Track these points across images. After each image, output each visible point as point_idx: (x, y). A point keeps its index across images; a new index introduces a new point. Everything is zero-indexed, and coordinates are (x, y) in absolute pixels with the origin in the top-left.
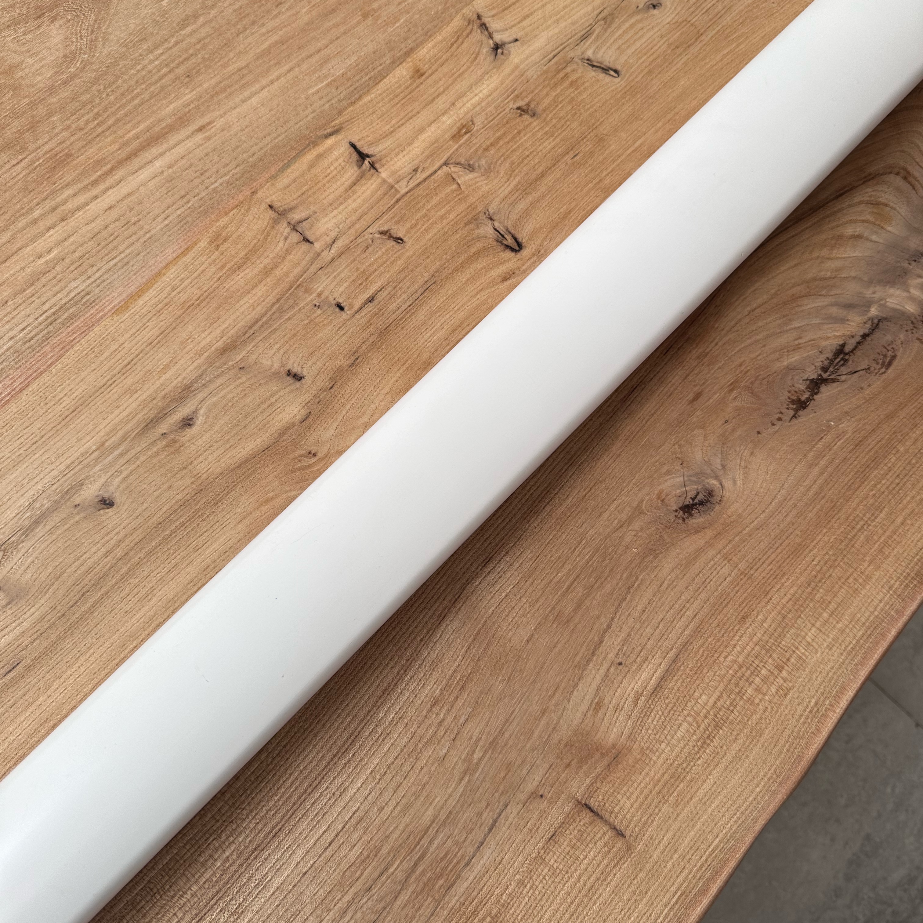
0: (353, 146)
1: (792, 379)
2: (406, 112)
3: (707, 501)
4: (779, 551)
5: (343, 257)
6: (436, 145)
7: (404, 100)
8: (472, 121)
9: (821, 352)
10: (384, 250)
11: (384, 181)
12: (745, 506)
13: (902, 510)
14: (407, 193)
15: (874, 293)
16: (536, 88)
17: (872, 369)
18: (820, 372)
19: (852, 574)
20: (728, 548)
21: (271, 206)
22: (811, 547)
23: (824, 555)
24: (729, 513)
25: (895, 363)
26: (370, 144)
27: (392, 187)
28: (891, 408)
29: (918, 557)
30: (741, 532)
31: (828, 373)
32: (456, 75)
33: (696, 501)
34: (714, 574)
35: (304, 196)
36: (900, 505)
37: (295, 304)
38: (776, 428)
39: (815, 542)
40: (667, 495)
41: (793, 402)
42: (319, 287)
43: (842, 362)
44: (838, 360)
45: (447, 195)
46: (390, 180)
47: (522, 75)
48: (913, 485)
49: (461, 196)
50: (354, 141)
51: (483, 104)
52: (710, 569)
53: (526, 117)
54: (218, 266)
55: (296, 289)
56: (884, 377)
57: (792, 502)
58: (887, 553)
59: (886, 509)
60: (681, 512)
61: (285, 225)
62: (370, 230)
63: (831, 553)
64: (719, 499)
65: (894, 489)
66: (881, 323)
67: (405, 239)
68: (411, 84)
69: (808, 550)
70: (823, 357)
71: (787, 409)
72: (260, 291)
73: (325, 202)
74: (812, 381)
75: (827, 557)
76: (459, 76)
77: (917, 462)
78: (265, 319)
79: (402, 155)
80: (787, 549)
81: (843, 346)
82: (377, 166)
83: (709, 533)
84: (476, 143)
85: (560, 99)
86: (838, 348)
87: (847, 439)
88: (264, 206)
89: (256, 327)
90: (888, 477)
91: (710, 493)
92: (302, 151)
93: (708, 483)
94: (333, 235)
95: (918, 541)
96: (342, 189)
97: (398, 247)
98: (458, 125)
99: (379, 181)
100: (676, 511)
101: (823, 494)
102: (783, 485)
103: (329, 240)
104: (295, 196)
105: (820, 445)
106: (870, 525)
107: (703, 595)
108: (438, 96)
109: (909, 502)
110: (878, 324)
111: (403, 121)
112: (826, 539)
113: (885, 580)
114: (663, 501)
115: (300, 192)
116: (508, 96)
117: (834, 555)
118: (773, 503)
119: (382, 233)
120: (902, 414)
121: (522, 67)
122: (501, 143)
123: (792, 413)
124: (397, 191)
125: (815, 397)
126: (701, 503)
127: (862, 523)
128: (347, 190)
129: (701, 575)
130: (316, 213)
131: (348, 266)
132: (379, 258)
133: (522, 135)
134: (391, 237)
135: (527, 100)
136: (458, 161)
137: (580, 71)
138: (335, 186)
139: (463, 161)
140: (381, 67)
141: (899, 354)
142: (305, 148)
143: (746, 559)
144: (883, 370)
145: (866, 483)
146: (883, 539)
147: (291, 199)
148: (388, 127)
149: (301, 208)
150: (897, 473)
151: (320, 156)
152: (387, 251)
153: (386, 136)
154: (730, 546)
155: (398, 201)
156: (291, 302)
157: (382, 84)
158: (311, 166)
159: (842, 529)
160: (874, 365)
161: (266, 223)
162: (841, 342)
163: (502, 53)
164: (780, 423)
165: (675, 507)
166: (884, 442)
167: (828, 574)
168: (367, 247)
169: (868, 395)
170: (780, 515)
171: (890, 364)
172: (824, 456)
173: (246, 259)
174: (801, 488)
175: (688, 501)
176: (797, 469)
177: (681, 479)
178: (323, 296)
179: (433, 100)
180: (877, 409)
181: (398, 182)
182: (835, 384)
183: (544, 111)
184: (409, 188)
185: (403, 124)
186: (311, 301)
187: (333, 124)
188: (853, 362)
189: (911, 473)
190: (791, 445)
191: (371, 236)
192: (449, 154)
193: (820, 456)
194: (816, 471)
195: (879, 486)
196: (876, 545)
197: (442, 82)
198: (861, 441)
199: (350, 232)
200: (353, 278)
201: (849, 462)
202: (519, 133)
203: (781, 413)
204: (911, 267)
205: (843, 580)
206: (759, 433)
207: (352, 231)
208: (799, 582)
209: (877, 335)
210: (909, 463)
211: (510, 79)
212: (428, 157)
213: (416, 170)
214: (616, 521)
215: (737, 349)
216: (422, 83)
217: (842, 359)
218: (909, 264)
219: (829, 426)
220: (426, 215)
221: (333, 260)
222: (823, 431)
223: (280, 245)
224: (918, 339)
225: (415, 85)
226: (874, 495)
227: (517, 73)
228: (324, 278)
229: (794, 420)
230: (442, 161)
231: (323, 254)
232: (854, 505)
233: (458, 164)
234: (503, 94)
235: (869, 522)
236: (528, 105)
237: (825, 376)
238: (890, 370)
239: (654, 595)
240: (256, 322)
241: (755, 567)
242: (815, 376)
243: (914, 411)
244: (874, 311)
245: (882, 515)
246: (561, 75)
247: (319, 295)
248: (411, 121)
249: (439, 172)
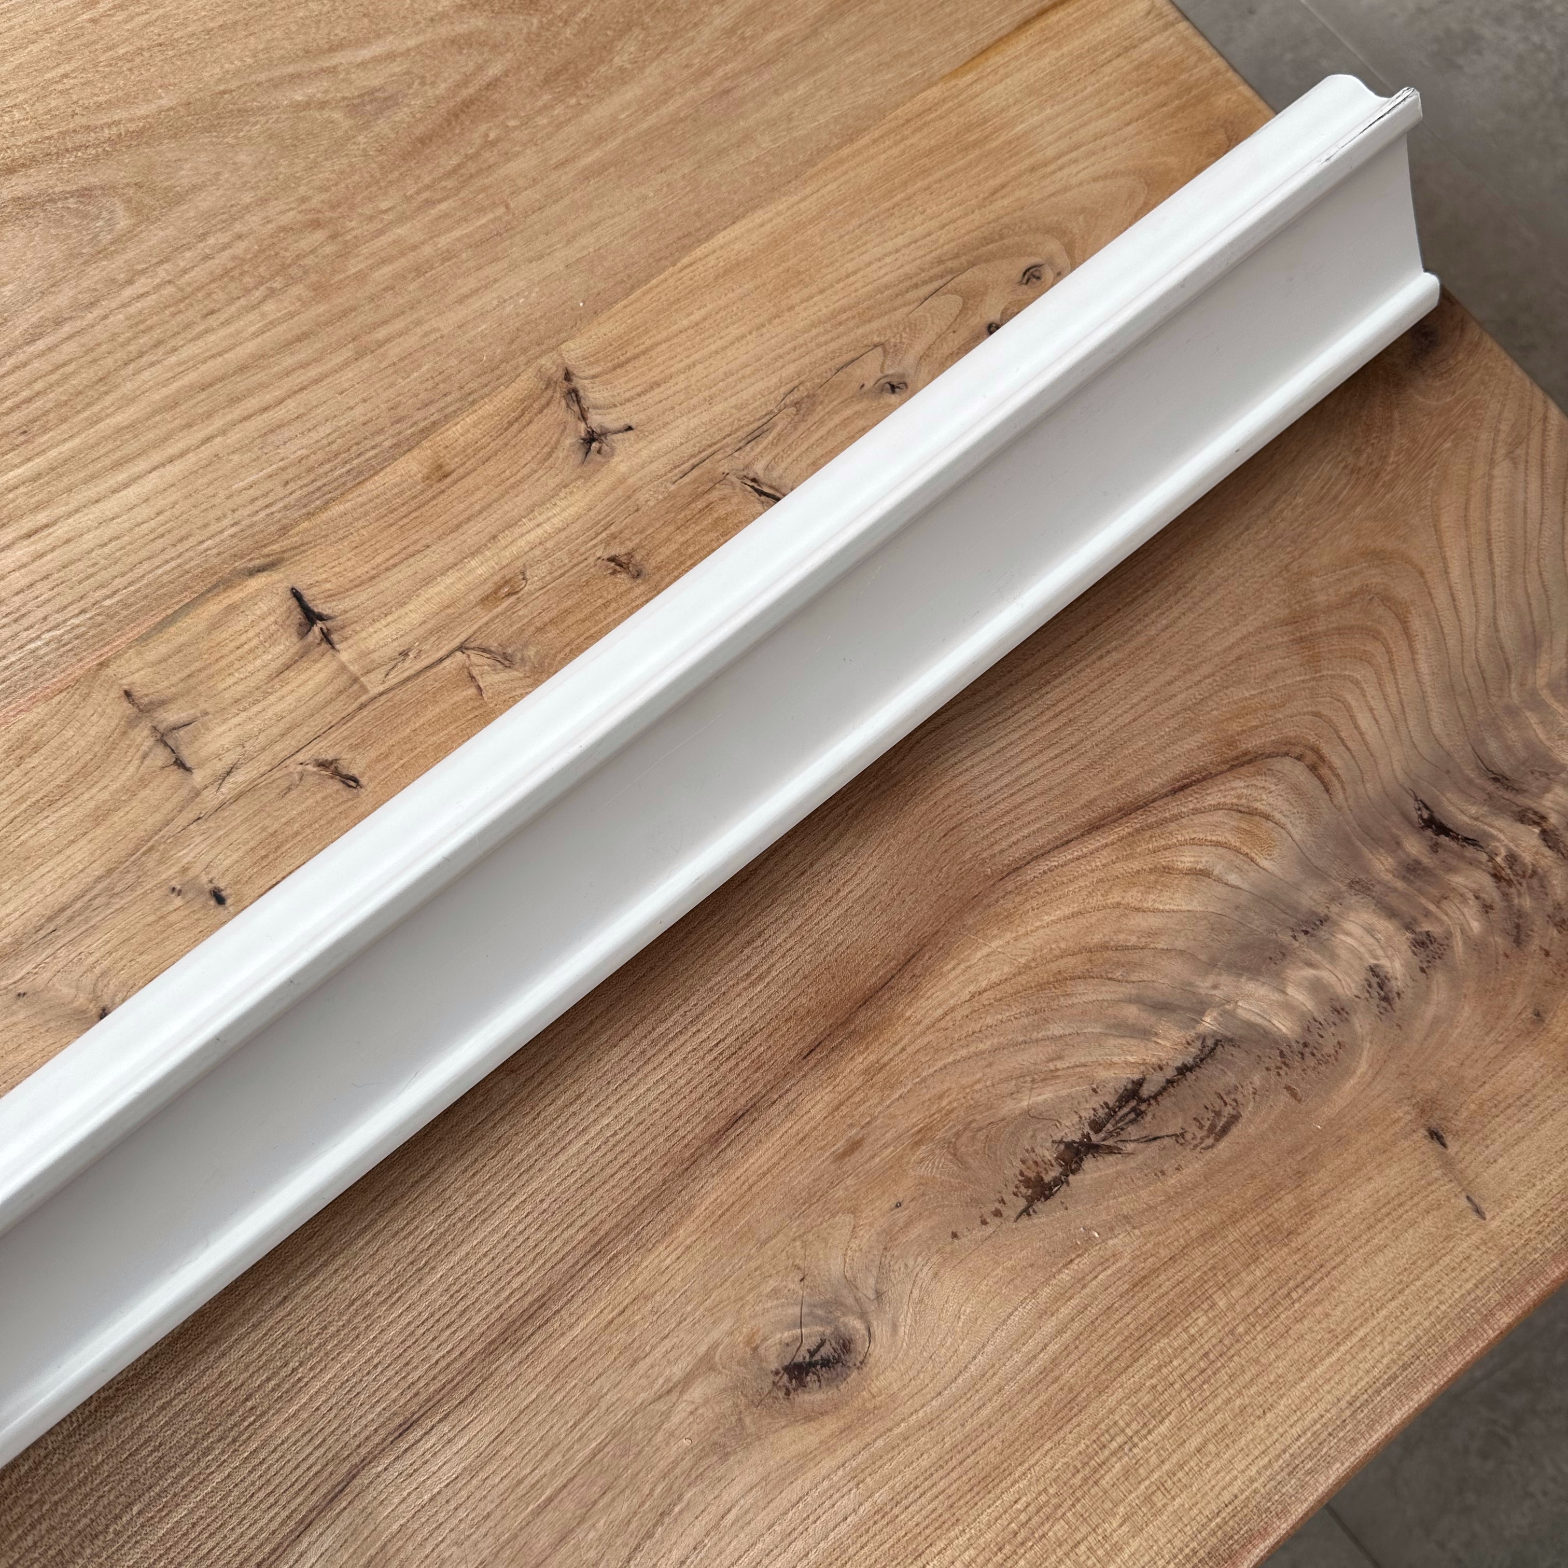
0: (297, 595)
1: (1033, 1136)
2: (405, 543)
3: (838, 1360)
4: (954, 1475)
5: (242, 802)
6: (450, 611)
7: (405, 521)
8: (523, 573)
9: (1095, 1091)
10: (319, 796)
11: (343, 668)
12: (906, 1378)
13: (1204, 1423)
14: (381, 694)
15: (1215, 987)
16: (649, 525)
17: (1189, 1136)
18: (1087, 1129)
19: (1085, 1538)
20: (859, 1459)
21: (128, 694)
22: (1017, 1474)
23: (1040, 1494)
24: (875, 1390)
25: (1235, 1131)
26: (331, 596)
27: (356, 680)
28: (1214, 1218)
29: (1218, 1520)
30: (890, 1430)
31: (1102, 1135)
32: (508, 483)
33: (817, 1357)
34: (827, 1505)
35: (191, 681)
36: (1201, 1414)
37: (138, 883)
38: (990, 1230)
39: (1026, 1465)
40: (765, 1339)
41: (1027, 1182)
42: (185, 855)
43: (1133, 1116)
44: (1125, 1110)
45: (455, 706)
46: (354, 669)
47: (629, 497)
48: (1232, 1377)
49: (481, 711)
50: (299, 587)
51: (549, 545)
52: (821, 1495)
53: (622, 577)
54: (14, 797)
55: (144, 854)
56: (1209, 1155)
57: (996, 1380)
58: (1159, 1505)
59: (1172, 1418)
60: (786, 1377)
61: (146, 732)
62: (300, 757)
63: (1052, 1491)
64: (860, 1358)
65: (1194, 1379)
66: (1219, 1048)
67: (363, 781)
68: (422, 492)
69: (1009, 1480)
70: (1096, 1102)
71: (1015, 1194)
72: (80, 853)
73: (227, 695)
74: (1069, 1145)
75: (1043, 1498)
76: (512, 487)
77: (1246, 1333)
78: (79, 905)
79: (384, 622)
80: (970, 1474)
81: (1139, 1083)
82: (335, 637)
83: (831, 1425)
84: (525, 616)
85: (691, 550)
86: (1130, 1086)
87: (1120, 1270)
88: (115, 693)
89: (61, 920)
90: (1187, 1354)
91: (846, 1346)
92: (202, 595)
93: (845, 1325)
94: (229, 759)
95: (1224, 1488)
96: (262, 675)
97: (346, 793)
98: (497, 578)
99: (334, 665)
100: (777, 1373)
101: (1057, 1373)
102: (984, 1346)
103: (220, 766)
104: (174, 679)
105: (1065, 1275)
106: (1135, 1445)
107: (799, 1545)
108: (469, 519)
109: (1218, 1410)
110: (1213, 1050)
111: (396, 559)
112: (1048, 1461)
113: (1147, 1558)
114: (755, 1349)
115: (187, 672)
116: (597, 535)
117: (1056, 1494)
118: (960, 1380)
119: (323, 765)
120: (1233, 1234)
121: (630, 481)
122: (570, 620)
123: (1022, 1203)
124: (364, 689)
125: (1071, 1178)
126: (826, 1363)
127: (1120, 1439)
128: (270, 678)
129: (801, 1505)
130: (207, 714)
131: (247, 819)
132: (308, 810)
133: (610, 609)
134: (337, 773)
135: (630, 545)
136: (484, 645)
137: (735, 500)
138: (250, 668)
139: (494, 645)
140: (371, 453)
141: (1245, 1114)
142: (209, 591)
143: (891, 1483)
144: (1210, 1141)
145: (1142, 1361)
146: (1156, 1475)
147: (166, 683)
148: (367, 567)
149: (181, 702)
150: (1206, 1348)
151: (232, 609)
152: (324, 798)
153: (359, 584)
154: (865, 1454)
155: (362, 707)
156: (130, 878)
157: (369, 485)
158: (215, 625)
159: (1082, 1447)
160: (1193, 1129)
161: (113, 725)
162: (1136, 1077)
163: (599, 452)
164: (997, 1221)
165: (774, 1365)
166: (1189, 1283)
167: (1040, 1532)
168: (289, 789)
169: (1175, 1187)
170: (969, 1404)
171: (1225, 1130)
172: (1071, 1298)
173: (65, 789)
174: (1017, 1357)
175: (802, 1356)
176: (1015, 1318)
177: (797, 1310)
178: (191, 874)
179: (459, 526)
180: (1185, 1217)
181: (368, 672)
182: (1111, 1159)
183: (658, 568)
184: (386, 686)
185: (395, 566)
186: (168, 880)
187: (266, 551)
188: (1154, 1117)
189: (1232, 1351)
190: (1013, 1268)
191: (300, 768)
192: (471, 631)
193: (1063, 1296)
194: (1050, 1325)
195: (1165, 1371)
196: (1142, 1487)
197: (479, 494)
198: (1144, 1277)
199: (262, 757)
200: (252, 844)
201: (1116, 1317)
202: (606, 605)
203: (1002, 1201)
204: (1296, 944)
205: (1066, 1547)
206: (955, 1235)
207: (267, 757)
208: (982, 1540)
209: (1209, 1069)
210: (1232, 1332)
211: (607, 501)
212: (431, 633)
213: (404, 654)
214: (661, 1381)
215: (940, 1064)
216: (443, 492)
217: (1133, 1110)
218: (1294, 937)
219: (1092, 1238)
220: (408, 739)
221: (221, 806)
222: (1075, 1247)
223: (131, 769)
224: (1288, 1088)
225: (430, 494)
226: (1154, 1387)
227: (620, 492)
228: (198, 840)
229: (1025, 1217)
230: (457, 642)
231: (205, 793)
232: (1112, 1402)
233: (484, 650)
234: (588, 529)
235: (1136, 1439)
236: (630, 554)
237: (1095, 1138)
238: (1223, 1144)
239: (707, 1535)
240: (63, 909)
241: (905, 1503)
242: (1076, 1137)
243: (1257, 1229)
244: (1209, 1023)
245: (1163, 1429)
246: (700, 504)
247: (185, 870)
248: (411, 560)
249: (447, 663)
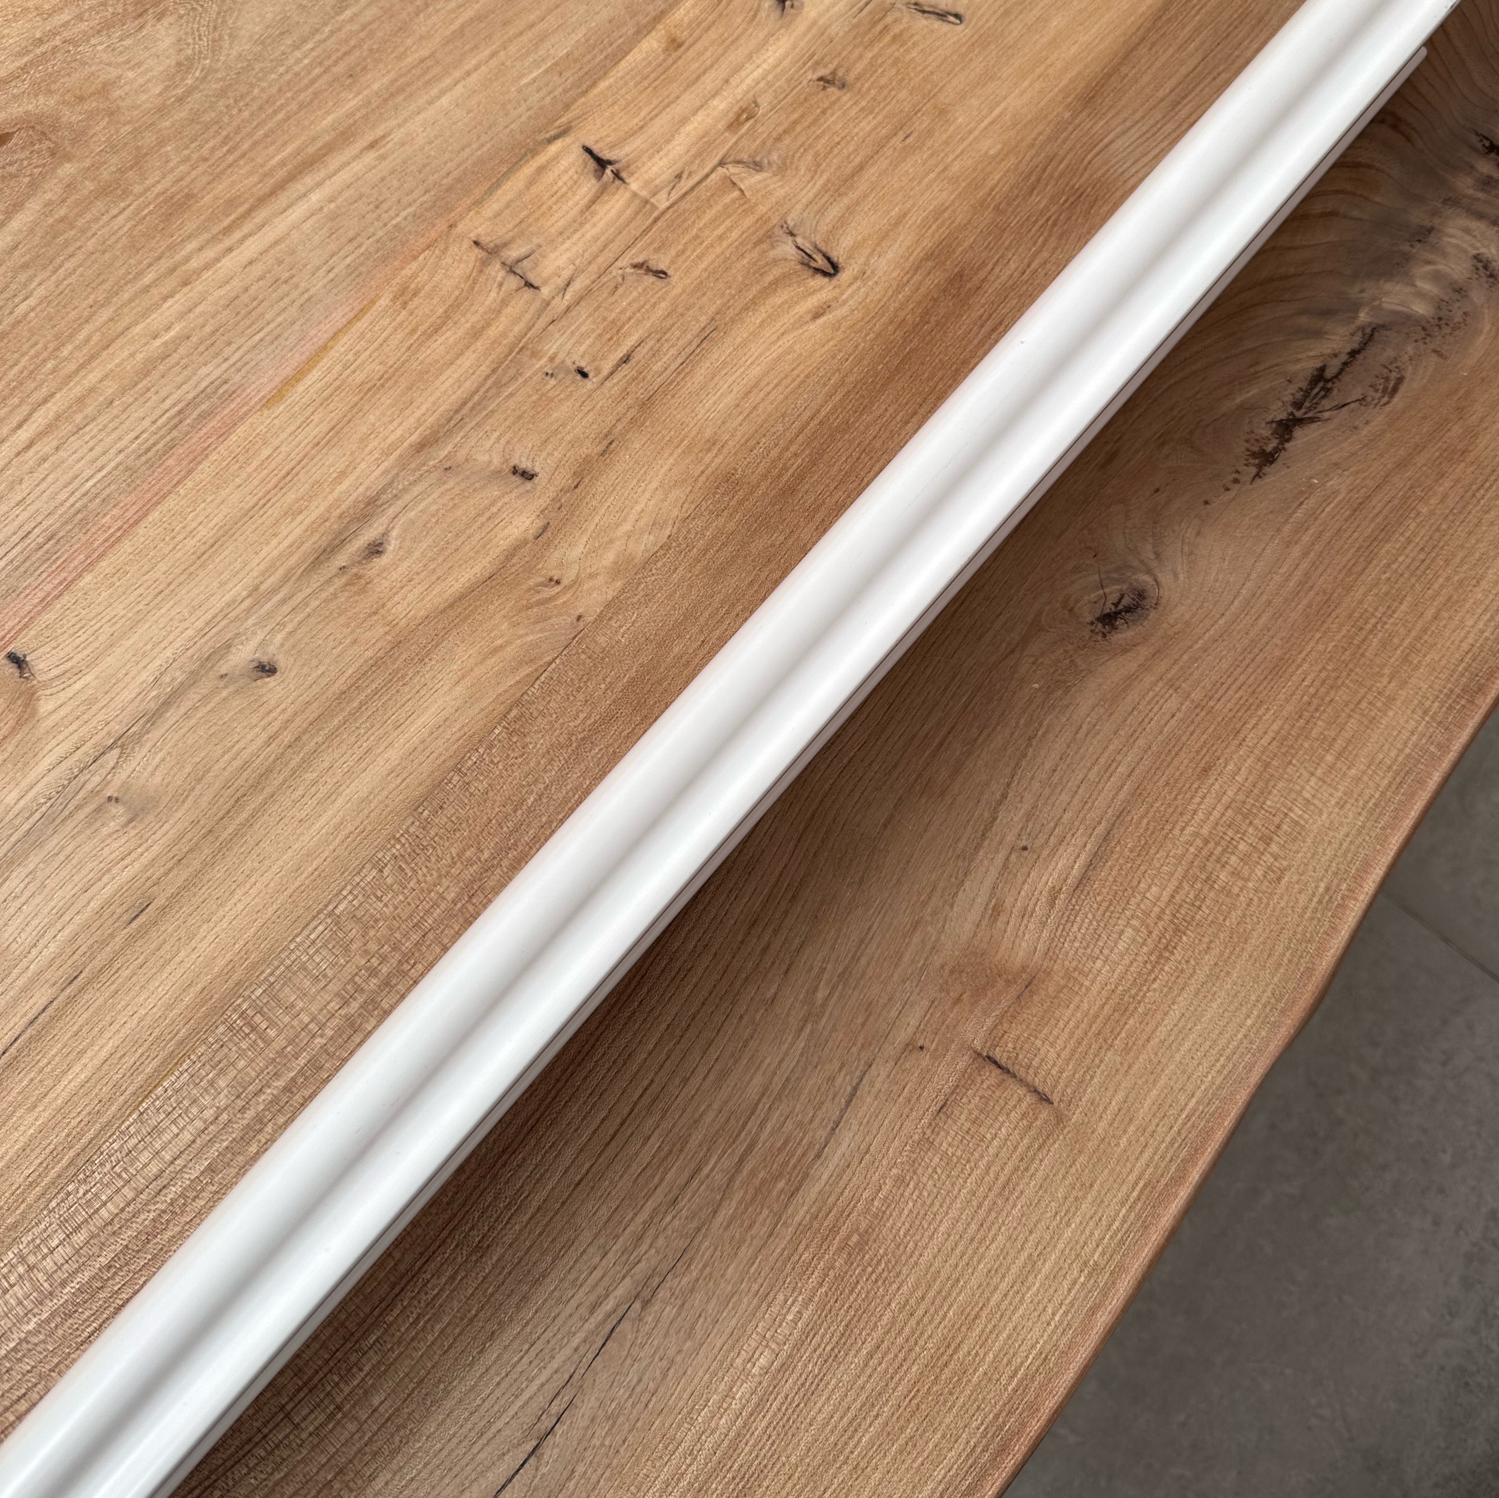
0: (588, 150)
1: (1250, 422)
2: (660, 99)
3: (1137, 606)
4: (1250, 670)
5: (583, 303)
6: (705, 139)
7: (657, 83)
8: (755, 102)
9: (1289, 381)
10: (640, 289)
11: (635, 195)
12: (1194, 608)
13: (1433, 598)
14: (668, 208)
15: (1362, 291)
16: (843, 49)
17: (1369, 399)
18: (1290, 409)
19: (1364, 697)
20: (1173, 672)
21: (476, 243)
22: (1299, 660)
23: (1320, 671)
24: (1172, 621)
25: (1403, 388)
26: (612, 146)
27: (647, 202)
28: (1402, 452)
29: (1464, 665)
30: (1191, 647)
31: (1303, 411)
32: (728, 42)
33: (1120, 607)
34: (1155, 710)
35: (523, 225)
36: (1430, 592)
37: (519, 374)
38: (1232, 494)
39: (1304, 654)
40: (1077, 602)
41: (1254, 455)
42: (551, 348)
43: (1323, 393)
44: (1316, 390)
45: (726, 207)
46: (644, 193)
47: (823, 34)
48: (1447, 562)
49: (746, 206)
50: (589, 144)
51: (770, 78)
52: (1149, 703)
53: (831, 90)
54: (407, 331)
55: (518, 353)
56: (1387, 409)
57: (1265, 597)
58: (1415, 662)
59: (1408, 599)
60: (1100, 625)
61: (498, 266)
62: (619, 264)
63: (1329, 668)
64: (1154, 601)
65: (1417, 568)
66: (1376, 334)
67: (669, 272)
68: (665, 60)
69: (1294, 666)
70: (1293, 388)
71: (1246, 465)
72: (468, 360)
73: (553, 230)
74: (1280, 423)
75: (1324, 674)
76: (733, 42)
77: (1449, 528)
78: (476, 398)
79: (657, 157)
80: (1263, 667)
81: (1322, 369)
82: (624, 175)
83: (1144, 652)
84: (763, 132)
85: (880, 61)
86: (1315, 373)
87: (1340, 502)
88: (467, 243)
89: (465, 411)
90: (1407, 551)
91: (1141, 595)
92: (516, 163)
93: (1136, 581)
94: (566, 274)
95: (1462, 641)
96: (575, 211)
97: (660, 283)
98: (736, 109)
99: (628, 195)
100: (1092, 623)
101: (1310, 583)
102: (1249, 575)
103: (560, 282)
104: (510, 226)
105: (1299, 514)
106: (1385, 623)
107: (1141, 742)
108: (704, 72)
109: (1442, 586)
110: (1372, 335)
111: (657, 111)
112: (1321, 647)
113: (1416, 702)
114: (1071, 610)
115: (517, 220)
116: (805, 64)
117: (1334, 670)
118: (1236, 603)
119: (636, 266)
120: (1420, 460)
121: (821, 22)
122: (798, 128)
123: (1253, 470)
124: (654, 207)
125: (1287, 445)
126: (1128, 610)
127: (1373, 621)
128: (582, 212)
129: (1135, 713)
130: (540, 246)
131: (590, 315)
132: (634, 300)
133: (828, 115)
134: (649, 270)
135: (831, 67)
136: (738, 158)
137: (905, 21)
138: (565, 208)
139: (745, 157)
140: (620, 41)
141: (1408, 374)
142: (521, 159)
143: (1202, 684)
144: (1386, 399)
145: (1374, 562)
146: (1407, 641)
147: (504, 230)
148: (636, 121)
149: (519, 242)
150: (1421, 546)
151: (541, 170)
152: (644, 290)
153: (633, 133)
154: (1176, 668)
155: (656, 221)
156: (512, 372)
157: (623, 63)
158: (531, 182)
159: (1344, 632)
160: (1371, 393)
161: (471, 266)
162: (1319, 365)
163: (792, 6)
164: (1237, 486)
165: (1089, 619)
166: (1396, 501)
167: (1328, 699)
168: (616, 288)
169: (1366, 436)
170: (1248, 618)
171: (1395, 390)
172: (1307, 529)
173: (447, 316)
174: (1277, 578)
175: (1109, 608)
176: (1268, 551)
177: (1096, 577)
178: (557, 361)
179: (698, 77)
180: (1381, 456)
181: (654, 195)
182: (1314, 426)
183: (858, 79)
184: (671, 201)
185: (656, 115)
186: (541, 368)
187: (557, 123)
188: (1339, 391)
189: (1442, 544)
190: (1257, 516)
191: (620, 272)
192: (725, 150)
193: (1302, 528)
194: (1296, 551)
195: (1394, 566)
196: (1398, 652)
197: (708, 53)
198: (1361, 504)
199: (590, 269)
200: (599, 331)
201: (1346, 535)
202: (824, 112)
203: (1238, 472)
204: (1414, 250)
205: (1352, 706)
206: (1206, 503)
207: (594, 267)
208: (1284, 713)
209: (1371, 350)
210: (1438, 530)
211: (807, 39)
212: (695, 157)
213: (679, 177)
214: (1004, 645)
215: (1165, 386)
216: (680, 57)
217: (1322, 389)
218: (1412, 246)
219: (1311, 486)
220: (697, 236)
221: (568, 309)
222: (1302, 493)
223: (493, 294)
224: (1435, 351)
225: (670, 60)
226: (1389, 579)
227: (814, 30)
228: (557, 335)
229: (1258, 480)
230: (716, 161)
231: (554, 303)
232: (1358, 595)
233: (739, 162)
234: (797, 62)
235: (1384, 619)
236: (834, 73)
237: (1299, 414)
238: (1396, 400)
239: (1068, 746)
240: (464, 403)
241: (1217, 696)
242: (1283, 416)
243: (1437, 454)
244: (1363, 317)
245: (1403, 607)
246: (879, 27)
247: (552, 359)
248: (668, 110)
249: (713, 176)
